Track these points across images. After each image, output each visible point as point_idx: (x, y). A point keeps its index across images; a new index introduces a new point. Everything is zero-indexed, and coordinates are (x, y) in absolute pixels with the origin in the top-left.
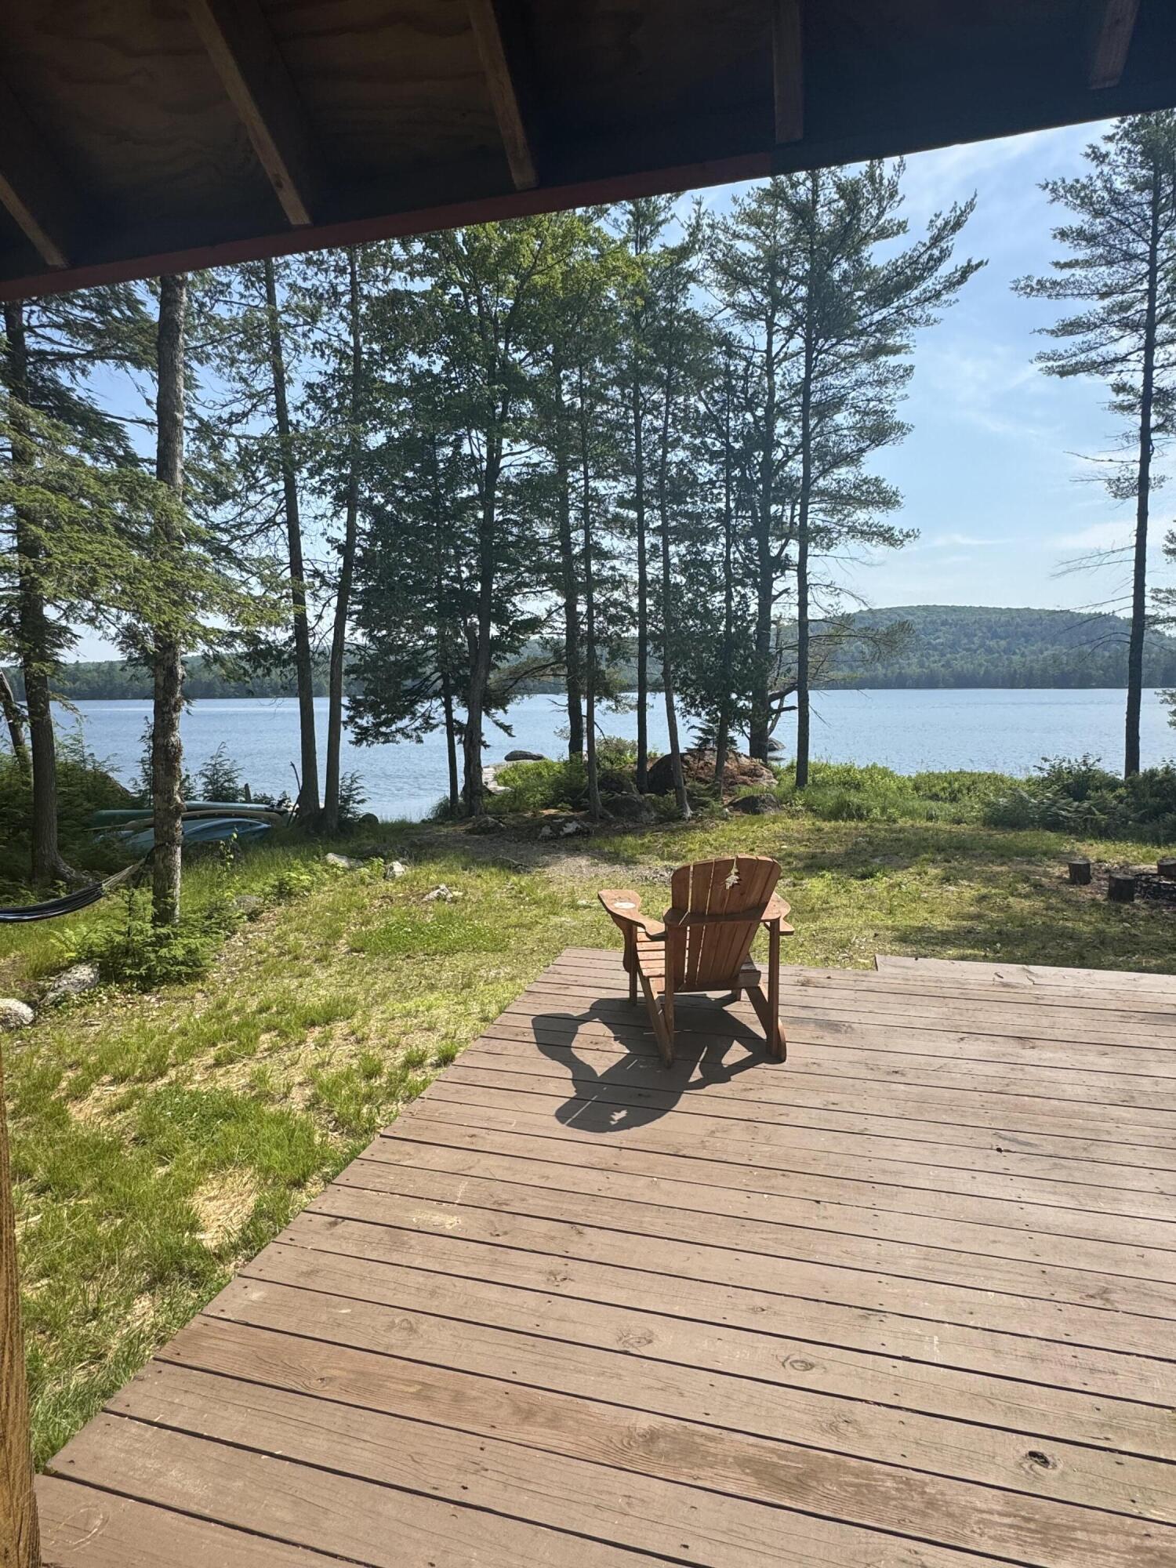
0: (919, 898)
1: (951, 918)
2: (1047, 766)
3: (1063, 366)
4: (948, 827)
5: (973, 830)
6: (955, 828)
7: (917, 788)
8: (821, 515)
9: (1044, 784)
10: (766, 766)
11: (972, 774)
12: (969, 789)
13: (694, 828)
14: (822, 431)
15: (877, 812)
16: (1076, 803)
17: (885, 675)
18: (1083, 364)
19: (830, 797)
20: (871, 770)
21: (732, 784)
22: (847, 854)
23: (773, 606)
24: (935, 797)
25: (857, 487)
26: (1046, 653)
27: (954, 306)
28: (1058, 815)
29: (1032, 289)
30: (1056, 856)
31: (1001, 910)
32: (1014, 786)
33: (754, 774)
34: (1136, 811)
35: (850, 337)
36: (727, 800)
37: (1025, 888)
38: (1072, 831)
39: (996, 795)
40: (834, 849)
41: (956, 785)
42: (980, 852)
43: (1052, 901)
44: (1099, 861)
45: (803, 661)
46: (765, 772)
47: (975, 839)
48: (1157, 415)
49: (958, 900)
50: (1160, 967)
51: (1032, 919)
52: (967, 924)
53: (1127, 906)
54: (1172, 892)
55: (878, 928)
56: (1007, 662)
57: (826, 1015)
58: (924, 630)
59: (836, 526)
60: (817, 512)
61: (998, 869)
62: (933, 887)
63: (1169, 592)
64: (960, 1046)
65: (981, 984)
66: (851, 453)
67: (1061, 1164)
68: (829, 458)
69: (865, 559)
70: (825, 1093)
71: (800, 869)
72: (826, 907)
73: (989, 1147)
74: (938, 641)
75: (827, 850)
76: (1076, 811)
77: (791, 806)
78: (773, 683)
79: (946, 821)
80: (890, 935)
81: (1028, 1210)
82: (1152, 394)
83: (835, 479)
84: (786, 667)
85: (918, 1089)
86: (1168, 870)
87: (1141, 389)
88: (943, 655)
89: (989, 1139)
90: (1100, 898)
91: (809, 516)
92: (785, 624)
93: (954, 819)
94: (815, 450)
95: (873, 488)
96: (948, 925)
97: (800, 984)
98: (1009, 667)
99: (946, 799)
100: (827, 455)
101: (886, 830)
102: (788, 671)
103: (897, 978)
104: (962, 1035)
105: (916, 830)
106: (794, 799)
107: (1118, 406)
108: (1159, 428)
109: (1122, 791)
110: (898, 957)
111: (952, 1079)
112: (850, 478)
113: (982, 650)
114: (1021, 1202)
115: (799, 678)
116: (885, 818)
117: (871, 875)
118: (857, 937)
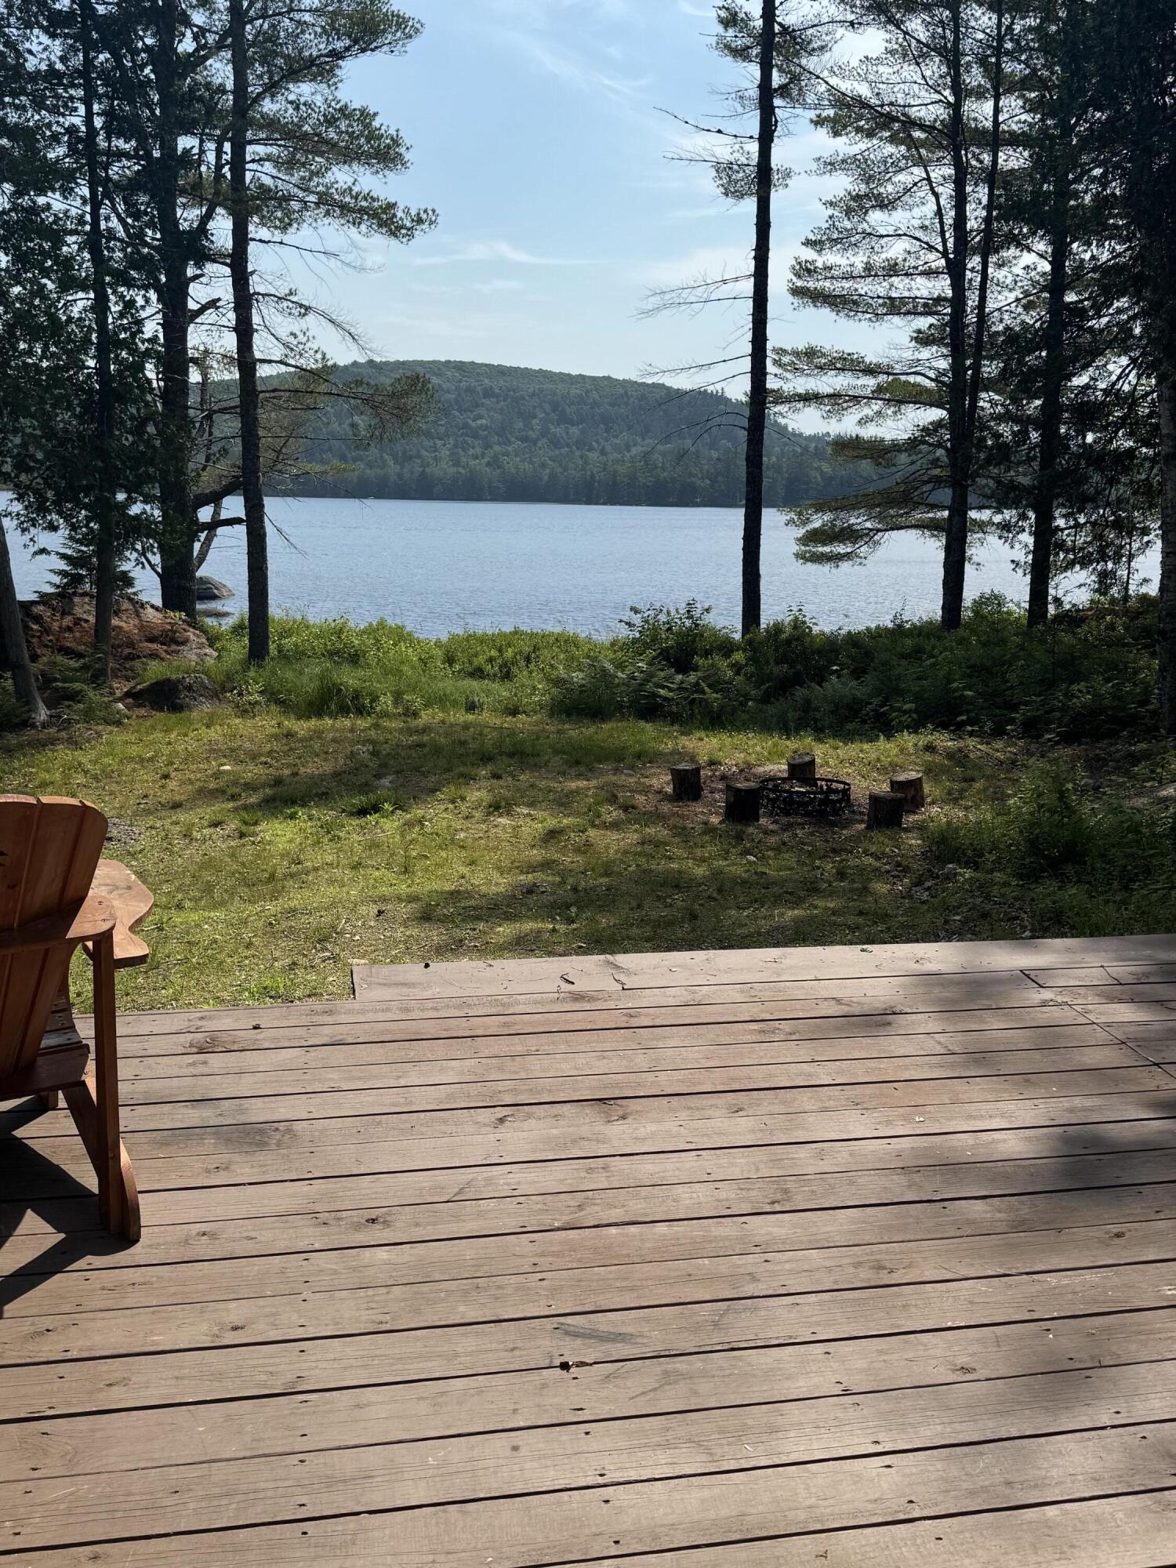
0: (452, 840)
1: (502, 871)
2: (637, 620)
4: (498, 722)
5: (536, 724)
6: (509, 722)
7: (450, 660)
8: (268, 167)
9: (636, 647)
10: (193, 624)
11: (532, 635)
12: (528, 660)
13: (53, 742)
14: (265, 7)
15: (386, 701)
16: (680, 677)
17: (400, 476)
19: (307, 678)
20: (377, 631)
21: (131, 657)
22: (336, 775)
23: (191, 328)
24: (478, 673)
25: (330, 121)
26: (634, 451)
28: (655, 695)
30: (645, 757)
31: (578, 850)
32: (593, 653)
33: (171, 639)
34: (757, 687)
36: (121, 687)
37: (610, 813)
38: (675, 719)
39: (568, 667)
40: (311, 768)
41: (509, 653)
42: (546, 758)
43: (650, 831)
44: (712, 763)
45: (249, 435)
46: (192, 637)
47: (538, 738)
48: (781, 70)
49: (513, 840)
50: (797, 921)
51: (622, 861)
52: (527, 879)
53: (751, 830)
54: (806, 804)
55: (384, 899)
56: (580, 462)
57: (241, 1111)
58: (457, 402)
59: (296, 190)
60: (261, 160)
61: (573, 785)
62: (474, 820)
63: (796, 354)
64: (498, 1136)
65: (536, 1002)
66: (318, 57)
67: (676, 1371)
68: (280, 61)
69: (348, 258)
70: (221, 1305)
71: (252, 806)
72: (298, 872)
73: (546, 1363)
74: (479, 422)
75: (302, 770)
76: (678, 689)
77: (240, 694)
78: (199, 475)
79: (495, 711)
80: (405, 910)
81: (618, 1504)
82: (774, 35)
83: (291, 102)
84: (220, 445)
85: (414, 1251)
86: (802, 770)
87: (759, 23)
88: (487, 446)
89: (545, 1345)
90: (715, 820)
91: (248, 166)
92: (215, 365)
93: (506, 708)
94: (253, 44)
95: (357, 128)
96: (497, 884)
97: (189, 1050)
98: (584, 469)
99: (495, 675)
100: (275, 54)
101: (401, 731)
102: (224, 452)
103: (388, 1010)
104: (501, 1112)
105: (449, 729)
106: (246, 682)
107: (727, 47)
108: (784, 91)
109: (738, 657)
110: (394, 967)
111: (480, 1214)
112: (318, 104)
113: (545, 440)
114: (605, 1486)
115: (244, 468)
116: (400, 710)
117: (375, 808)
118: (348, 920)
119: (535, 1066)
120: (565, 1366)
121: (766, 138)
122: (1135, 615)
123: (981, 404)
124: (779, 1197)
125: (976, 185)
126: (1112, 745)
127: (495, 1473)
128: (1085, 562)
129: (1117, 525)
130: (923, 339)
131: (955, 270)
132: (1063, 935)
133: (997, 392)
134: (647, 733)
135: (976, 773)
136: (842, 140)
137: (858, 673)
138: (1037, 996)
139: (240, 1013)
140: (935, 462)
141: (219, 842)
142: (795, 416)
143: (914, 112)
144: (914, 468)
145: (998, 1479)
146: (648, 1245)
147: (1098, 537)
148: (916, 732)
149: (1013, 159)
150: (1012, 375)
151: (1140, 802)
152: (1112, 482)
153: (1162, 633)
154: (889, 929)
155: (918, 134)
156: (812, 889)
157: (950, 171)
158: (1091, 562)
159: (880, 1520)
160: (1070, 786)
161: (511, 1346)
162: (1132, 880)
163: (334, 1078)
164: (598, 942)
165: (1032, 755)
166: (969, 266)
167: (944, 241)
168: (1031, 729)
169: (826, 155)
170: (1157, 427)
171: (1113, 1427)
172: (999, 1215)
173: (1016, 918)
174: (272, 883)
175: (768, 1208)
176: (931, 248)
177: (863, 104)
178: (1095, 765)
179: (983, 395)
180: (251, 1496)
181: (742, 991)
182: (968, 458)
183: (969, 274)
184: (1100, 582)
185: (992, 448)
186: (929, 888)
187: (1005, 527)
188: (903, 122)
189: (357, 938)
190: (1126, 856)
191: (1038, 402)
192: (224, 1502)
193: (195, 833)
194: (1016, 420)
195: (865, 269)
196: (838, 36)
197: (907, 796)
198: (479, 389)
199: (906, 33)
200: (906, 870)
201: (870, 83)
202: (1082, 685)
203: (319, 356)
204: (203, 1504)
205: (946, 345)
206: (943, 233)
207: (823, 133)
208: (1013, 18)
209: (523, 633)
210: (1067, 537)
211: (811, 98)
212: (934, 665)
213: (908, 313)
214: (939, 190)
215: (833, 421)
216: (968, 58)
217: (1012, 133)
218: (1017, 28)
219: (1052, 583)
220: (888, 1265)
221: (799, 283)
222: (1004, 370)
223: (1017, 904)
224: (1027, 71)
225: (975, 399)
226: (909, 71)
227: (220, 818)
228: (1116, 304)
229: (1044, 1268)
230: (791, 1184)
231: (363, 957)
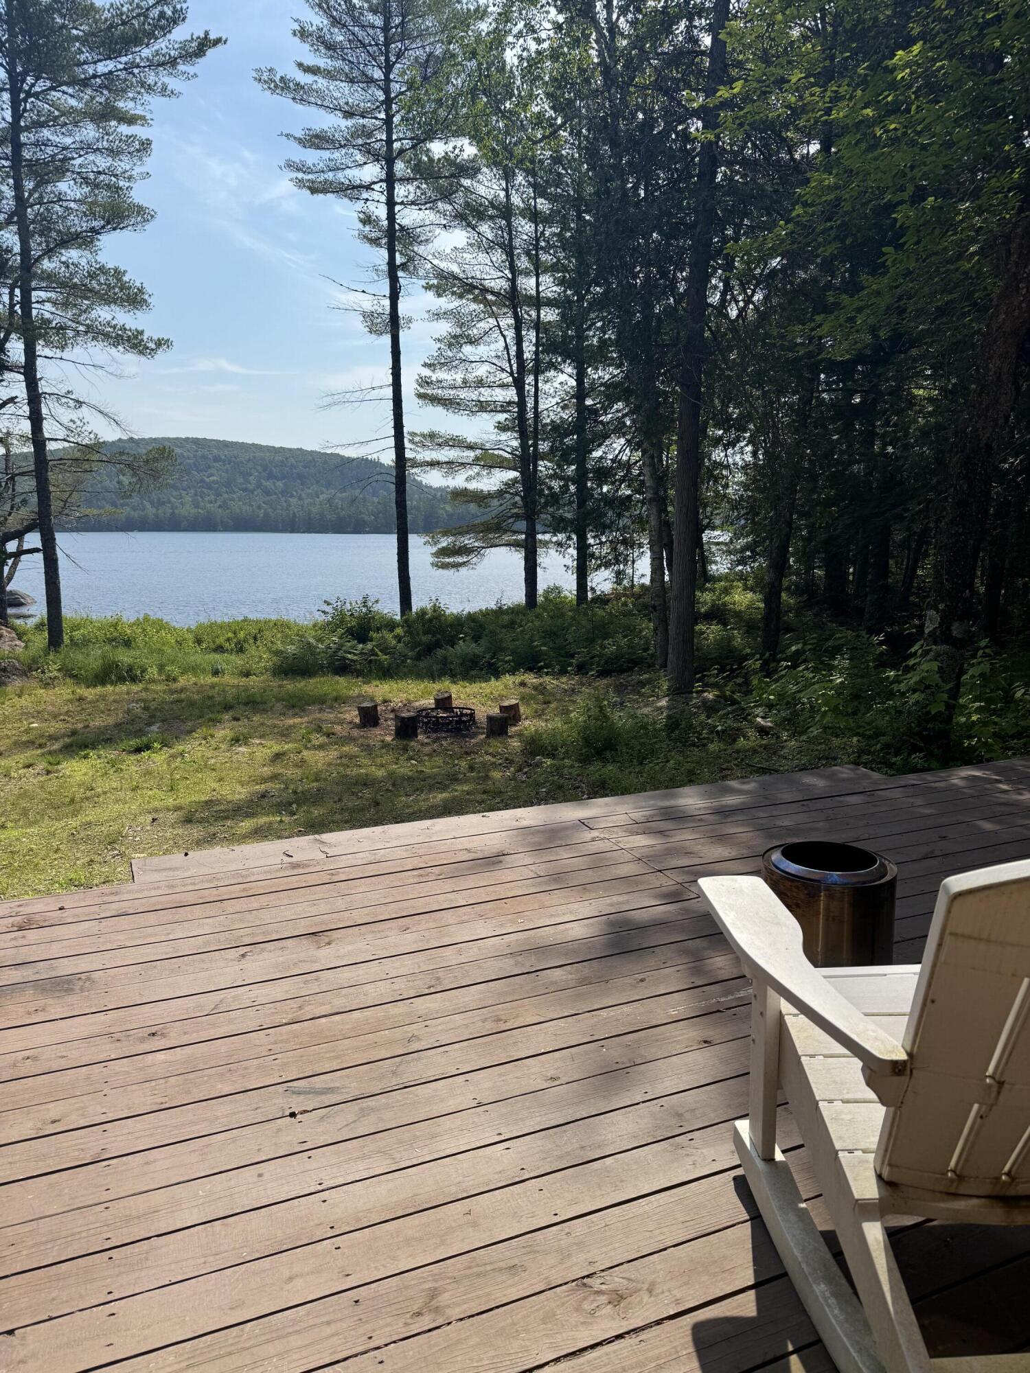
0: (206, 765)
1: (242, 784)
2: (329, 609)
3: (313, 182)
4: (236, 682)
5: (264, 682)
6: (243, 681)
7: (199, 641)
8: (48, 306)
9: (331, 627)
10: (6, 624)
11: (258, 622)
12: (255, 638)
14: (41, 197)
15: (153, 672)
16: (361, 646)
17: (156, 516)
18: (331, 183)
19: (93, 659)
20: (143, 623)
22: (117, 725)
24: (219, 649)
25: (92, 276)
26: (322, 497)
27: (193, 81)
28: (344, 658)
29: (276, 86)
30: (340, 700)
31: (296, 766)
32: (301, 632)
34: (412, 649)
35: (68, 84)
37: (318, 739)
38: (359, 673)
39: (284, 643)
40: (98, 722)
41: (242, 635)
42: (271, 704)
43: (346, 749)
44: (385, 701)
45: (43, 490)
46: (5, 633)
47: (265, 691)
48: (401, 253)
49: (250, 762)
50: (445, 801)
51: (327, 771)
52: (261, 788)
53: (413, 743)
54: (448, 724)
55: (156, 810)
56: (285, 504)
57: (53, 968)
58: (194, 464)
59: (70, 323)
60: (44, 301)
61: (291, 722)
62: (221, 750)
63: (423, 436)
64: (241, 967)
65: (265, 872)
66: (81, 232)
67: (368, 1107)
68: (54, 234)
69: (111, 369)
70: (43, 1107)
71: (55, 751)
72: (91, 795)
73: (280, 1115)
74: (212, 478)
75: (92, 724)
76: (361, 654)
77: (43, 672)
78: (6, 519)
79: (233, 674)
80: (172, 817)
81: (332, 1201)
82: (396, 231)
83: (63, 263)
84: (22, 497)
85: (184, 1052)
86: (444, 703)
87: (386, 223)
88: (219, 495)
89: (279, 1102)
90: (389, 739)
91: (33, 306)
92: (15, 442)
93: (242, 672)
94: (33, 222)
95: (113, 281)
96: (239, 793)
97: (11, 929)
98: (287, 509)
99: (232, 650)
100: (50, 230)
101: (164, 692)
102: (24, 502)
103: (159, 888)
104: (242, 950)
105: (200, 689)
106: (47, 664)
107: (365, 237)
108: (404, 266)
109: (399, 631)
110: (167, 857)
111: (230, 1021)
112: (83, 264)
113: (259, 490)
114: (323, 1191)
115: (40, 513)
116: (163, 677)
117: (148, 747)
118: (130, 827)
119: (266, 916)
120: (293, 1115)
121: (394, 297)
122: (638, 597)
123: (540, 468)
124: (433, 983)
125: (528, 330)
126: (629, 676)
127: (247, 1194)
128: (607, 565)
129: (625, 542)
130: (502, 428)
131: (519, 384)
132: (606, 796)
133: (550, 461)
134: (341, 684)
135: (551, 698)
136: (443, 300)
137: (476, 639)
138: (589, 835)
139: (49, 900)
140: (515, 505)
141: (32, 780)
142: (424, 476)
143: (487, 283)
144: (503, 507)
145: (577, 1145)
146: (347, 1027)
147: (614, 549)
148: (514, 674)
149: (549, 315)
150: (557, 450)
151: (646, 710)
152: (619, 516)
153: (654, 607)
154: (502, 801)
155: (490, 297)
156: (454, 778)
157: (512, 321)
158: (611, 565)
159: (504, 1184)
160: (606, 703)
161: (255, 1106)
162: (644, 758)
163: (121, 939)
164: (312, 826)
165: (584, 685)
166: (527, 382)
167: (511, 366)
168: (582, 669)
169: (433, 309)
170: (643, 482)
171: (643, 1102)
172: (570, 976)
173: (578, 787)
174: (74, 805)
175: (427, 991)
176: (503, 370)
177: (455, 277)
178: (620, 689)
179: (541, 463)
180: (69, 1239)
181: (407, 850)
182: (534, 502)
183: (527, 387)
184: (617, 577)
185: (548, 496)
186: (526, 773)
187: (559, 544)
188: (481, 290)
189: (138, 839)
190: (640, 744)
191: (573, 467)
192: (49, 1246)
193: (13, 774)
194: (561, 478)
195: (463, 382)
196: (437, 233)
197: (510, 715)
198: (210, 456)
199: (479, 233)
200: (512, 762)
201: (459, 264)
202: (610, 641)
203: (92, 436)
204: (34, 1250)
205: (516, 431)
206: (509, 361)
207: (430, 295)
208: (544, 227)
209: (250, 621)
210: (595, 550)
211: (421, 272)
212: (522, 631)
213: (492, 411)
214: (506, 333)
215: (450, 478)
216: (518, 251)
217: (548, 299)
218: (547, 233)
219: (589, 579)
220: (503, 1017)
221: (422, 391)
222: (552, 447)
223: (579, 779)
224: (555, 260)
225: (536, 466)
226: (483, 257)
227: (31, 761)
228: (615, 407)
229: (599, 1007)
230: (441, 974)
231: (143, 852)
